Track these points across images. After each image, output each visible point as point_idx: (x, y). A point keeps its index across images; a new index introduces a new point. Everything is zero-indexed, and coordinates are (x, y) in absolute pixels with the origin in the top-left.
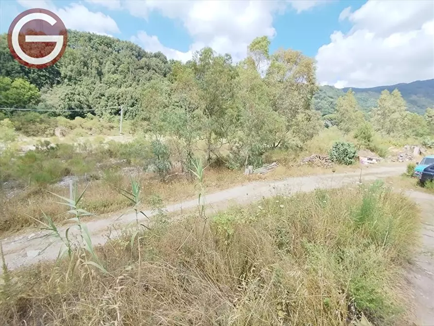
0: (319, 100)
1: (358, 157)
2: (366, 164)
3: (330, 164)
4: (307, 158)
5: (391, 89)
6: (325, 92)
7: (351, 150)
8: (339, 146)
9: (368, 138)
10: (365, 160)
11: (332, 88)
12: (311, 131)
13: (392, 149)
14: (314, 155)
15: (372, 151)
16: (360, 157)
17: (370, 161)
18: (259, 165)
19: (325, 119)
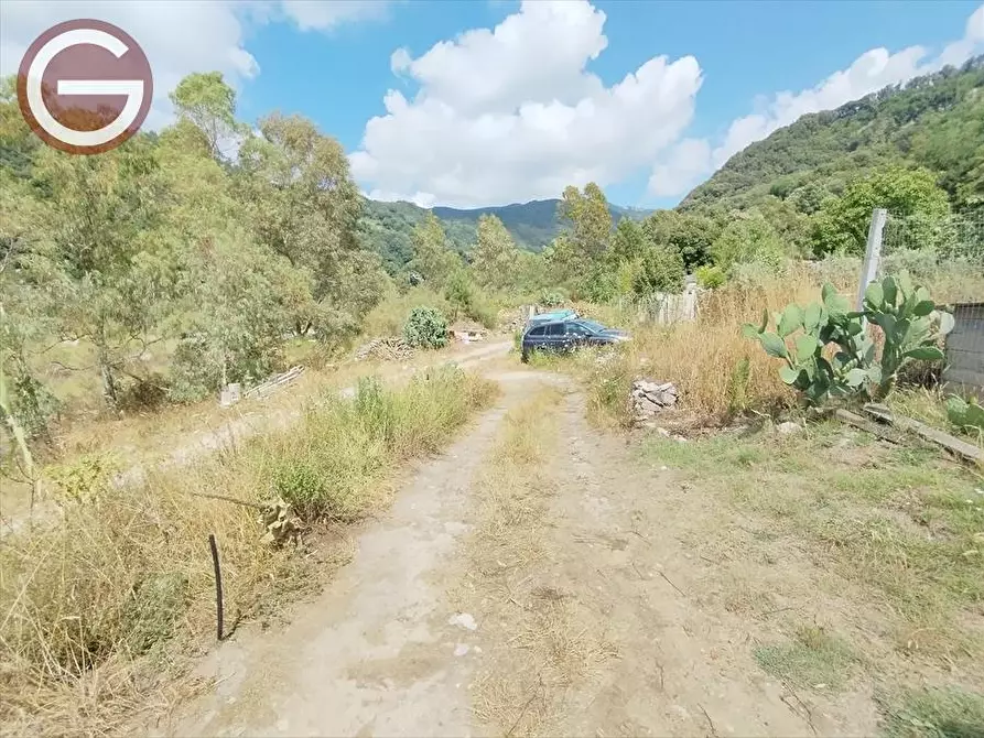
0: (393, 232)
1: (452, 333)
2: (467, 342)
3: (408, 352)
4: (367, 348)
5: (489, 211)
6: (402, 216)
7: (438, 321)
8: (419, 315)
9: (464, 298)
10: (465, 336)
11: (412, 206)
12: (368, 293)
13: (502, 314)
14: (377, 340)
15: (475, 320)
16: (456, 334)
17: (472, 338)
18: (257, 379)
19: (409, 269)
